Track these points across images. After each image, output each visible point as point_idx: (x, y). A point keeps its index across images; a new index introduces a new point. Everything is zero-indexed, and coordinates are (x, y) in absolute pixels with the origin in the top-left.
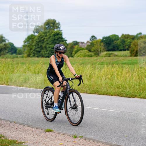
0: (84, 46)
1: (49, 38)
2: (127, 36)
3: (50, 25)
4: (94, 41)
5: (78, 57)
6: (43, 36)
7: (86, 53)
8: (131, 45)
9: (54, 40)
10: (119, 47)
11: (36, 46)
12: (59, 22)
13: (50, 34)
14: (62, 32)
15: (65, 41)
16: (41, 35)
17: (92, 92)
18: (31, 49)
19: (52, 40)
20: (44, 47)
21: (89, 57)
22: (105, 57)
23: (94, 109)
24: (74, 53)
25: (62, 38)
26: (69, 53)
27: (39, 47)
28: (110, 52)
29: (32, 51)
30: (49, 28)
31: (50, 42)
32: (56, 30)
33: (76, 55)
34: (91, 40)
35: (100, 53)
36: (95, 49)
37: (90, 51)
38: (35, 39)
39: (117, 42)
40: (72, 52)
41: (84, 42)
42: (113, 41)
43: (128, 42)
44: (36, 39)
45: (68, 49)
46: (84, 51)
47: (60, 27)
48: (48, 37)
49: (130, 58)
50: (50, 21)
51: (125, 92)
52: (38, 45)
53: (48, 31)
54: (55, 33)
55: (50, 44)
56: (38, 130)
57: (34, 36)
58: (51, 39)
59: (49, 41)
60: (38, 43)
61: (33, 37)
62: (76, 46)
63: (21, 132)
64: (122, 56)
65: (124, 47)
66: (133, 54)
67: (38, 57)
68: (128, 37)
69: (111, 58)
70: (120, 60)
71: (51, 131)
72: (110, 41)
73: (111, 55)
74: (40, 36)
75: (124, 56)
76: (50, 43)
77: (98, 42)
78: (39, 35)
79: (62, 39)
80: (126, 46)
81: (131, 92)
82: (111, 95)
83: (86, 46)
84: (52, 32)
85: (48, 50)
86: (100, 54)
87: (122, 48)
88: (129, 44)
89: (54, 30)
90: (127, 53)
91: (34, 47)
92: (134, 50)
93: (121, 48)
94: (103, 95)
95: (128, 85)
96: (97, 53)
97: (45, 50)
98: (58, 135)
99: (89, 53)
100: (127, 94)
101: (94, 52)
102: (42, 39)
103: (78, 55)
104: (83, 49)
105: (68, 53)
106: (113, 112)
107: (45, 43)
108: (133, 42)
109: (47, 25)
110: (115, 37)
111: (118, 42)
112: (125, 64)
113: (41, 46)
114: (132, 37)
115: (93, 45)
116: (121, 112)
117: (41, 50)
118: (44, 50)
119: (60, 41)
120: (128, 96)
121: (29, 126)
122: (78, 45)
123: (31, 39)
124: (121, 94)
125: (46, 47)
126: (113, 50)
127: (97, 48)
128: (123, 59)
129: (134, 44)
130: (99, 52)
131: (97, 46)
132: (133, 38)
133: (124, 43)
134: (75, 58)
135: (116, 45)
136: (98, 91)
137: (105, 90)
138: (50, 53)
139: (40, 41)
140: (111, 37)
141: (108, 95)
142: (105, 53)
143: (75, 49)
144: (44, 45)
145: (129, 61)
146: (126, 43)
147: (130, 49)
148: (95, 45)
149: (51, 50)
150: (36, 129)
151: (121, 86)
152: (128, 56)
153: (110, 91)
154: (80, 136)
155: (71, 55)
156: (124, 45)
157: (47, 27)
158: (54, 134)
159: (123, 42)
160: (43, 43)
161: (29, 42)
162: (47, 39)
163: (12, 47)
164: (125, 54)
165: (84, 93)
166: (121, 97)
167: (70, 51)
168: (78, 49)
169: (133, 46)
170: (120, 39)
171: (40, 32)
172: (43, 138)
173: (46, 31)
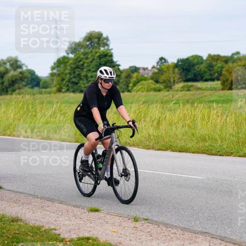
0: (148, 74)
1: (91, 62)
2: (216, 58)
3: (93, 40)
4: (163, 67)
5: (139, 91)
6: (82, 58)
7: (151, 85)
8: (223, 72)
10: (204, 75)
11: (71, 75)
12: (107, 37)
13: (93, 56)
14: (112, 51)
15: (117, 67)
16: (78, 57)
17: (161, 148)
18: (63, 80)
19: (96, 65)
20: (84, 76)
21: (156, 92)
22: (181, 91)
23: (164, 175)
24: (131, 85)
25: (112, 62)
26: (124, 85)
27: (76, 76)
28: (190, 84)
29: (64, 82)
30: (92, 45)
31: (93, 68)
32: (102, 49)
33: (135, 88)
34: (159, 64)
35: (174, 85)
36: (165, 78)
37: (157, 82)
38: (68, 64)
39: (200, 68)
40: (129, 84)
41: (147, 68)
42: (193, 65)
43: (218, 68)
44: (71, 64)
45: (122, 78)
46: (147, 82)
47: (110, 43)
48: (90, 60)
49: (222, 93)
50: (93, 35)
51: (214, 147)
52: (74, 73)
53: (90, 50)
54: (102, 53)
56: (76, 209)
57: (68, 58)
58: (94, 63)
59: (91, 66)
60: (73, 70)
61: (66, 60)
62: (135, 74)
63: (49, 213)
64: (208, 90)
65: (211, 75)
66: (227, 85)
67: (74, 92)
68: (218, 60)
69: (191, 92)
70: (206, 96)
71: (97, 211)
72: (189, 66)
73: (192, 88)
74: (77, 59)
75: (211, 90)
76: (92, 70)
77: (170, 67)
78: (76, 58)
79: (113, 64)
80: (214, 73)
81: (225, 147)
82: (193, 153)
83: (150, 74)
84: (96, 53)
85: (90, 81)
86: (173, 87)
87: (209, 77)
88: (219, 70)
89: (100, 49)
90: (217, 84)
91: (68, 76)
92: (227, 80)
93: (207, 76)
94: (180, 152)
95: (219, 136)
96: (169, 85)
97: (85, 81)
98: (108, 216)
99: (155, 85)
100: (218, 150)
101: (164, 84)
102: (81, 63)
103: (138, 89)
104: (145, 79)
105: (122, 85)
106: (196, 179)
107: (85, 70)
108: (227, 66)
109: (88, 41)
110: (198, 59)
111: (202, 67)
112: (213, 102)
113: (79, 75)
114: (223, 59)
115: (161, 72)
116: (208, 179)
117: (79, 80)
118: (83, 81)
120: (220, 153)
121: (61, 202)
122: (139, 72)
123: (62, 63)
124: (208, 151)
125: (87, 76)
126: (195, 80)
127: (168, 76)
128: (211, 95)
129: (228, 71)
130: (172, 84)
131: (168, 74)
132: (227, 60)
133: (211, 69)
134: (133, 93)
135: (199, 71)
136: (171, 146)
137: (183, 144)
139: (77, 67)
140: (190, 59)
141: (187, 152)
142: (181, 84)
143: (134, 80)
144: (83, 74)
145: (220, 97)
146: (216, 68)
147: (221, 78)
148: (166, 72)
150: (73, 208)
151: (209, 137)
152: (219, 90)
153: (190, 145)
154: (144, 217)
155: (126, 89)
156: (212, 73)
157: (89, 45)
158: (102, 215)
159: (210, 67)
160: (82, 69)
161: (59, 68)
162: (88, 63)
163: (33, 77)
164: (213, 86)
165: (149, 149)
166: (209, 154)
167: (125, 83)
168: (137, 79)
169: (226, 74)
170: (204, 63)
171: (77, 52)
172: (85, 222)
173: (87, 50)
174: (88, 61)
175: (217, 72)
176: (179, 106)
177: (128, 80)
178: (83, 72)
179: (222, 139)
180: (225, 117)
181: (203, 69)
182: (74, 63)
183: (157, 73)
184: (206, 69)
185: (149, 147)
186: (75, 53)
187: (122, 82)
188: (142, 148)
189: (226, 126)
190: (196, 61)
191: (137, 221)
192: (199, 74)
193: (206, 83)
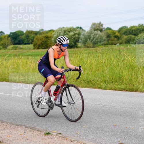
4: (2, 36)
8: (34, 40)
10: (24, 41)
22: (12, 49)
28: (16, 46)
36: (3, 43)
42: (19, 36)
43: (32, 37)
49: (34, 51)
64: (26, 49)
65: (28, 41)
66: (36, 47)
68: (31, 33)
69: (17, 50)
70: (25, 52)
72: (16, 36)
73: (17, 48)
75: (28, 49)
77: (6, 37)
80: (30, 40)
86: (7, 47)
87: (27, 42)
90: (31, 46)
92: (36, 44)
93: (26, 42)
96: (5, 46)
101: (3, 46)
108: (36, 37)
110: (21, 33)
111: (23, 37)
112: (29, 55)
114: (35, 33)
126: (19, 43)
127: (5, 42)
128: (27, 52)
129: (37, 39)
131: (5, 40)
132: (36, 33)
133: (28, 38)
135: (21, 39)
140: (17, 32)
142: (12, 46)
145: (33, 53)
146: (30, 37)
147: (33, 43)
148: (3, 39)
152: (32, 49)
156: (28, 40)
159: (27, 37)
164: (29, 47)
170: (24, 35)
175: (31, 40)
190: (19, 34)
192: (22, 41)
193: (25, 45)
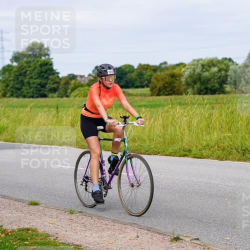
0: (84, 81)
1: (34, 70)
2: (145, 67)
6: (25, 67)
8: (152, 80)
9: (41, 72)
10: (135, 82)
11: (15, 82)
13: (35, 64)
14: (52, 60)
15: (56, 75)
16: (22, 66)
18: (7, 86)
19: (38, 73)
20: (26, 83)
24: (69, 91)
25: (52, 70)
26: (63, 91)
27: (19, 82)
29: (9, 88)
30: (34, 55)
31: (35, 75)
32: (43, 58)
33: (72, 94)
34: (95, 72)
38: (12, 71)
39: (131, 76)
40: (68, 90)
41: (84, 76)
42: (126, 74)
43: (147, 76)
44: (15, 71)
45: (61, 85)
46: (83, 88)
47: (50, 53)
48: (33, 68)
49: (151, 98)
50: (35, 45)
51: (143, 147)
52: (18, 79)
53: (32, 59)
54: (42, 63)
55: (35, 79)
56: (17, 203)
57: (12, 66)
58: (36, 70)
59: (33, 74)
60: (17, 77)
61: (10, 68)
62: (73, 81)
64: (138, 96)
65: (141, 82)
66: (155, 92)
67: (17, 97)
68: (147, 69)
70: (136, 101)
71: (36, 204)
72: (122, 74)
74: (20, 68)
75: (142, 96)
76: (34, 77)
78: (20, 66)
79: (53, 72)
80: (144, 81)
81: (153, 146)
83: (87, 81)
84: (38, 61)
85: (32, 87)
87: (139, 84)
88: (149, 78)
89: (41, 58)
90: (146, 90)
91: (12, 82)
92: (156, 87)
93: (138, 84)
95: (147, 137)
97: (28, 87)
98: (46, 210)
100: (146, 150)
102: (24, 70)
103: (75, 95)
104: (82, 86)
105: (61, 91)
107: (28, 77)
108: (155, 75)
109: (30, 51)
110: (130, 68)
111: (134, 75)
112: (141, 106)
113: (22, 81)
114: (153, 68)
117: (21, 86)
118: (26, 87)
119: (50, 74)
120: (148, 152)
121: (4, 197)
122: (77, 80)
123: (7, 71)
124: (137, 150)
125: (29, 83)
126: (126, 86)
128: (141, 100)
129: (156, 78)
132: (155, 69)
133: (142, 77)
134: (71, 98)
135: (130, 79)
136: (104, 145)
138: (35, 91)
139: (21, 75)
140: (123, 68)
143: (71, 86)
144: (26, 81)
145: (149, 102)
146: (145, 76)
147: (150, 85)
149: (36, 87)
150: (14, 202)
152: (148, 96)
154: (79, 210)
155: (65, 94)
156: (142, 80)
157: (31, 54)
158: (41, 208)
159: (140, 75)
160: (25, 76)
161: (4, 75)
162: (30, 71)
164: (142, 92)
167: (63, 89)
168: (75, 86)
169: (155, 81)
170: (135, 72)
171: (21, 61)
172: (25, 215)
173: (29, 59)
174: (30, 69)
175: (147, 80)
176: (112, 110)
177: (66, 86)
178: (26, 78)
179: (150, 140)
180: (152, 121)
181: (134, 77)
182: (18, 71)
183: (92, 80)
184: (137, 77)
185: (84, 147)
186: (18, 61)
187: (62, 88)
188: (78, 148)
189: (154, 128)
190: (127, 70)
191: (72, 213)
192: (131, 81)
193: (137, 90)
